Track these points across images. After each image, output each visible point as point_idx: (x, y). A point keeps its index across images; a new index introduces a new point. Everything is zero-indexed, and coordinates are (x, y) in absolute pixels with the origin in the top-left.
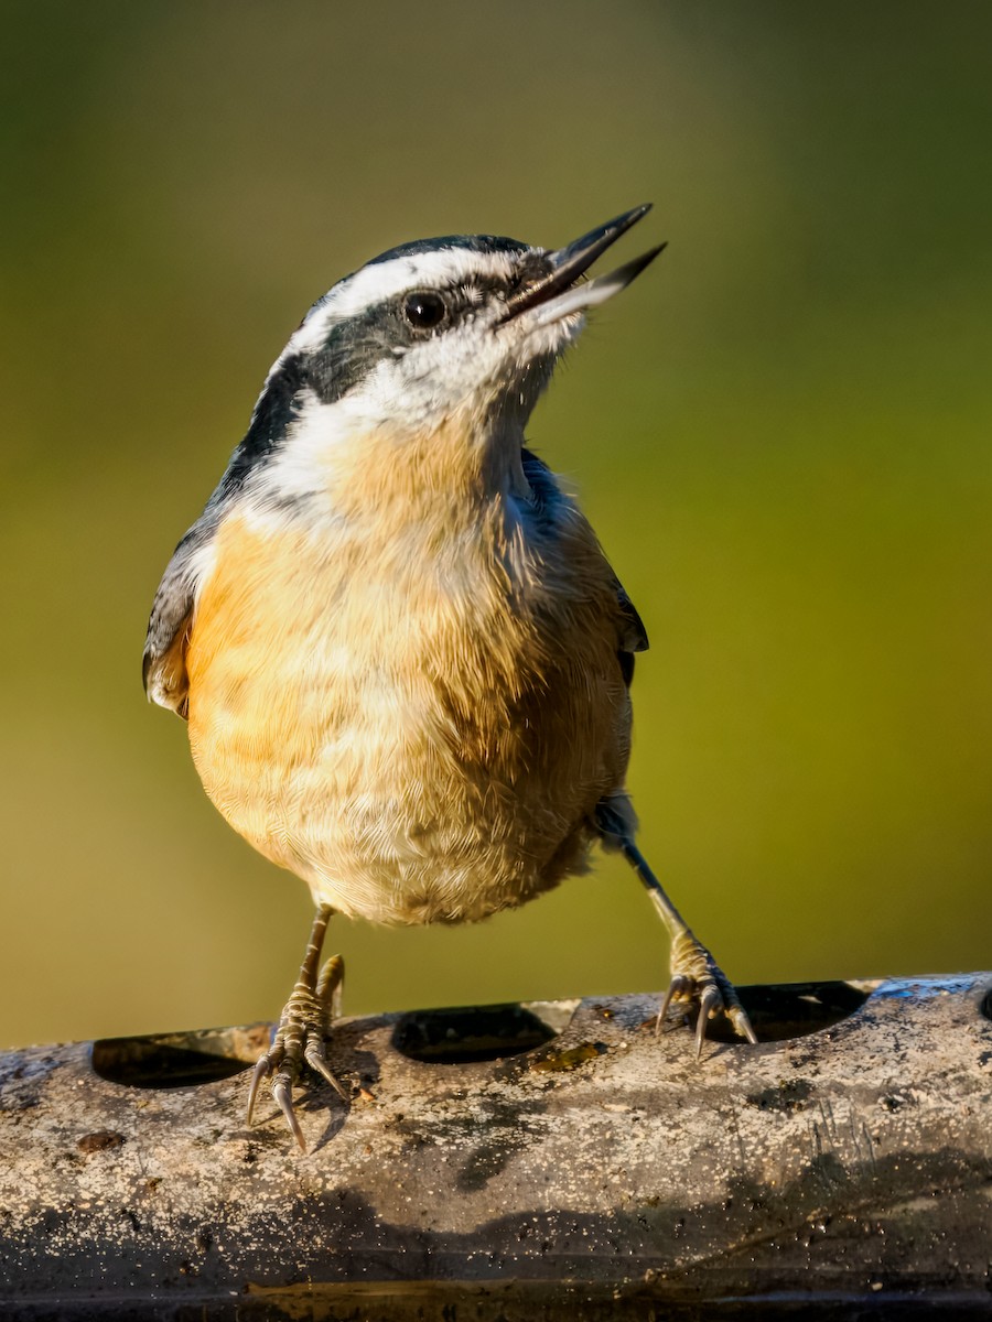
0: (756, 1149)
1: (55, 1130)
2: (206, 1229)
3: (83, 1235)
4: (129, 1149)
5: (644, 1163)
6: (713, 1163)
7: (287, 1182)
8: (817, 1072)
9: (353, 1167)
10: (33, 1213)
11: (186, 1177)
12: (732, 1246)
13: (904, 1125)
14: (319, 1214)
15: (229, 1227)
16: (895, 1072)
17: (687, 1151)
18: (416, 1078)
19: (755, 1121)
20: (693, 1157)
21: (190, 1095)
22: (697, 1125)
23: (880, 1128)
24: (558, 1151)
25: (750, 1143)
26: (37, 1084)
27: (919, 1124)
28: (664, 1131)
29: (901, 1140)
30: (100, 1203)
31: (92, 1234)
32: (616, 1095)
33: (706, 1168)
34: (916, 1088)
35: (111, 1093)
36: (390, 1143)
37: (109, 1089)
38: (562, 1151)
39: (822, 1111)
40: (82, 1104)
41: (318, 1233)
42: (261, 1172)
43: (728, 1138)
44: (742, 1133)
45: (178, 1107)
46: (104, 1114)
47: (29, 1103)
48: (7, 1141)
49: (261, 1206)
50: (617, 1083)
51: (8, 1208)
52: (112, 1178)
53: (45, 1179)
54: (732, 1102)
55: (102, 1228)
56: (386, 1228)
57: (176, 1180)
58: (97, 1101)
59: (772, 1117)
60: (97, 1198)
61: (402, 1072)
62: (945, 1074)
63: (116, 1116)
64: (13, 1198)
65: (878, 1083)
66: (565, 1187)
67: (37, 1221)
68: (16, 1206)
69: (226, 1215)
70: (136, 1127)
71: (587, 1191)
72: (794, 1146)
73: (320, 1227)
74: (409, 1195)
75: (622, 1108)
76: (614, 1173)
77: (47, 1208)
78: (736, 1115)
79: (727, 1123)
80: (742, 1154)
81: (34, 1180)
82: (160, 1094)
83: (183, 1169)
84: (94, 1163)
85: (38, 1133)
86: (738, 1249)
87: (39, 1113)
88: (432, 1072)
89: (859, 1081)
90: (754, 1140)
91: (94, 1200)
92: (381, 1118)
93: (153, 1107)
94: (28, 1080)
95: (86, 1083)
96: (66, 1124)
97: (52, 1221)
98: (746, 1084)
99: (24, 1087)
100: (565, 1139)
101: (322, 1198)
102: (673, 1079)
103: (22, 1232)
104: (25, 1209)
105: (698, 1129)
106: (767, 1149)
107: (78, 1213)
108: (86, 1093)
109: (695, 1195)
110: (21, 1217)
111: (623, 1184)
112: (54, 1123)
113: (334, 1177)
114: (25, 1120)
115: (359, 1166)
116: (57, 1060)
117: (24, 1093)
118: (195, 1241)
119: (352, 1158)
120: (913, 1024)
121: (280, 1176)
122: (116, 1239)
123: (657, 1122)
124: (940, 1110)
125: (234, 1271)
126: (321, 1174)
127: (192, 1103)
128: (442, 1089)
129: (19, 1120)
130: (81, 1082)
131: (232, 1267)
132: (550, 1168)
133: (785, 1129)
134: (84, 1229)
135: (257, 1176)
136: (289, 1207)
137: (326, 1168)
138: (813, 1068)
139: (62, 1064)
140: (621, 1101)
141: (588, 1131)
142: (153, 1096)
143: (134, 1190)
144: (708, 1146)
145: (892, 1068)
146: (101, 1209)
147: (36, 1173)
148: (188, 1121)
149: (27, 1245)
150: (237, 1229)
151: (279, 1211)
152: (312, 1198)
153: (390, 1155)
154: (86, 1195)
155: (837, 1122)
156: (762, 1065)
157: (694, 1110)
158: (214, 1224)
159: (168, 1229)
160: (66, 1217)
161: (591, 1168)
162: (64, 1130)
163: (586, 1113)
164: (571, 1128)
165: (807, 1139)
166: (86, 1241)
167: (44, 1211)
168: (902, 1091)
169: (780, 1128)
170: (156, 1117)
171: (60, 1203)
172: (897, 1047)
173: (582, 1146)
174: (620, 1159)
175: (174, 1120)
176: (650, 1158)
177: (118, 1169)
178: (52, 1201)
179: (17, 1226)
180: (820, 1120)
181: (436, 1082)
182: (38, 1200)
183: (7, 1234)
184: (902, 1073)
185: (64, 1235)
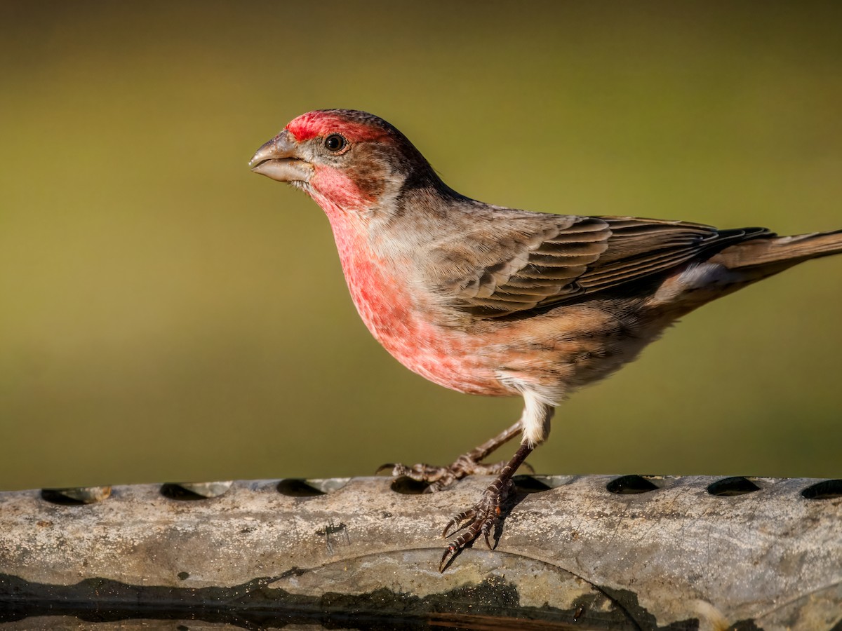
0: (303, 536)
2: (87, 558)
3: (39, 558)
4: (57, 527)
5: (259, 540)
6: (286, 541)
7: (118, 542)
8: (327, 508)
9: (145, 537)
10: (18, 549)
11: (79, 538)
13: (361, 529)
14: (130, 555)
15: (94, 558)
16: (358, 509)
17: (276, 536)
18: (170, 505)
19: (303, 525)
20: (278, 538)
21: (81, 508)
22: (280, 526)
23: (352, 529)
24: (225, 534)
27: (367, 529)
28: (267, 528)
29: (360, 534)
30: (44, 547)
31: (41, 559)
32: (248, 514)
33: (283, 542)
34: (366, 515)
35: (50, 506)
37: (49, 505)
38: (227, 534)
40: (38, 510)
41: (130, 562)
42: (109, 538)
43: (292, 531)
45: (76, 512)
46: (47, 514)
49: (108, 550)
50: (249, 509)
51: (8, 548)
52: (51, 537)
53: (23, 537)
54: (294, 518)
55: (46, 556)
57: (75, 540)
58: (43, 509)
59: (310, 524)
60: (44, 545)
61: (164, 503)
62: (377, 510)
63: (51, 515)
64: (10, 544)
65: (351, 513)
66: (228, 548)
68: (11, 547)
69: (94, 553)
70: (59, 519)
71: (237, 550)
72: (318, 535)
75: (251, 519)
76: (248, 543)
77: (24, 548)
78: (295, 523)
79: (292, 526)
80: (298, 538)
81: (19, 537)
82: (69, 508)
83: (78, 535)
84: (43, 532)
85: (20, 520)
87: (20, 512)
88: (176, 503)
89: (344, 512)
90: (302, 532)
91: (42, 546)
93: (66, 512)
96: (32, 517)
98: (299, 511)
100: (228, 529)
102: (271, 509)
103: (13, 557)
104: (15, 548)
105: (281, 528)
106: (307, 536)
107: (36, 550)
109: (279, 552)
110: (13, 551)
111: (251, 547)
112: (28, 517)
113: (137, 541)
117: (13, 506)
118: (82, 563)
119: (144, 534)
121: (116, 539)
123: (265, 524)
124: (376, 523)
126: (132, 539)
127: (81, 511)
128: (180, 509)
129: (13, 515)
132: (222, 541)
135: (107, 539)
136: (119, 551)
137: (134, 537)
138: (326, 507)
140: (249, 516)
141: (237, 527)
142: (66, 508)
143: (58, 542)
144: (284, 534)
146: (45, 549)
147: (20, 535)
148: (80, 518)
149: (15, 562)
150: (99, 559)
151: (115, 552)
152: (128, 548)
153: (159, 533)
154: (39, 544)
156: (306, 505)
157: (279, 521)
159: (71, 558)
160: (31, 552)
161: (239, 541)
162: (31, 519)
163: (237, 520)
164: (231, 526)
166: (39, 561)
167: (22, 549)
170: (67, 516)
172: (359, 500)
173: (235, 532)
174: (250, 538)
175: (74, 517)
176: (262, 538)
180: (328, 526)
181: (178, 506)
182: (21, 544)
183: (7, 557)
184: (360, 509)
185: (30, 558)
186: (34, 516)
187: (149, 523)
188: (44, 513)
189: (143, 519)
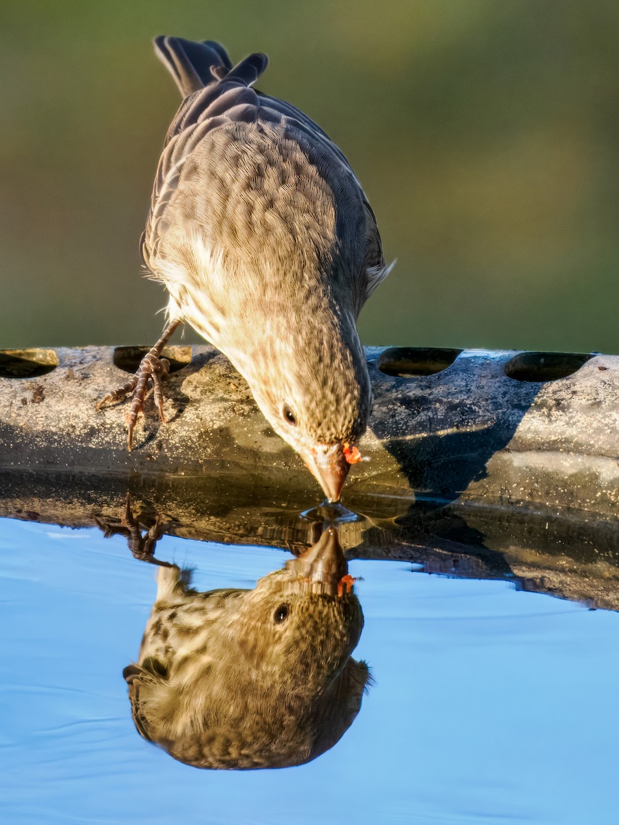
0: (403, 426)
1: (96, 390)
2: (160, 441)
3: (106, 439)
7: (197, 423)
8: (431, 393)
9: (226, 418)
10: (85, 427)
12: (389, 469)
13: (468, 422)
14: (210, 439)
15: (170, 441)
16: (465, 397)
19: (403, 414)
23: (457, 421)
25: (401, 423)
26: (89, 367)
27: (475, 422)
29: (467, 428)
30: (114, 425)
31: (110, 439)
34: (474, 405)
35: (122, 375)
36: (242, 409)
39: (432, 412)
40: (108, 379)
41: (209, 447)
42: (186, 417)
43: (391, 420)
44: (397, 418)
47: (85, 377)
48: (75, 394)
49: (185, 432)
51: (74, 424)
52: (120, 414)
53: (91, 412)
54: (394, 404)
55: (115, 437)
56: (239, 448)
58: (115, 378)
59: (411, 412)
60: (113, 423)
62: (487, 400)
64: (76, 420)
65: (458, 401)
67: (86, 431)
68: (76, 423)
69: (169, 435)
72: (419, 427)
73: (210, 445)
74: (250, 433)
77: (91, 426)
78: (395, 410)
79: (391, 413)
81: (86, 412)
85: (89, 391)
86: (392, 471)
87: (89, 382)
89: (450, 400)
90: (402, 422)
91: (111, 424)
92: (240, 397)
94: (86, 365)
95: (111, 369)
96: (101, 388)
97: (93, 432)
98: (400, 396)
99: (83, 368)
101: (211, 432)
103: (80, 436)
104: (81, 425)
106: (407, 426)
107: (104, 429)
108: (111, 374)
109: (375, 444)
110: (79, 429)
112: (97, 387)
113: (218, 422)
114: (83, 384)
115: (228, 418)
116: (98, 357)
117: (83, 372)
118: (155, 446)
119: (226, 415)
120: (474, 375)
121: (194, 419)
122: (120, 442)
124: (485, 416)
125: (171, 461)
126: (212, 420)
129: (81, 384)
130: (109, 369)
131: (170, 459)
133: (416, 419)
134: (106, 437)
135: (184, 419)
136: (197, 434)
137: (214, 418)
138: (430, 391)
139: (100, 359)
145: (464, 395)
146: (115, 428)
147: (87, 410)
149: (81, 442)
150: (174, 442)
151: (192, 436)
152: (207, 431)
154: (108, 421)
155: (439, 417)
156: (407, 388)
158: (163, 439)
160: (99, 430)
162: (100, 391)
165: (425, 424)
166: (107, 442)
167: (89, 427)
168: (468, 406)
169: (413, 418)
171: (97, 424)
172: (467, 385)
177: (123, 411)
178: (94, 422)
179: (78, 433)
180: (432, 416)
182: (88, 422)
183: (73, 436)
184: (468, 397)
185: (97, 439)
186: (104, 387)
187: (232, 401)
188: (115, 383)
189: (225, 396)
